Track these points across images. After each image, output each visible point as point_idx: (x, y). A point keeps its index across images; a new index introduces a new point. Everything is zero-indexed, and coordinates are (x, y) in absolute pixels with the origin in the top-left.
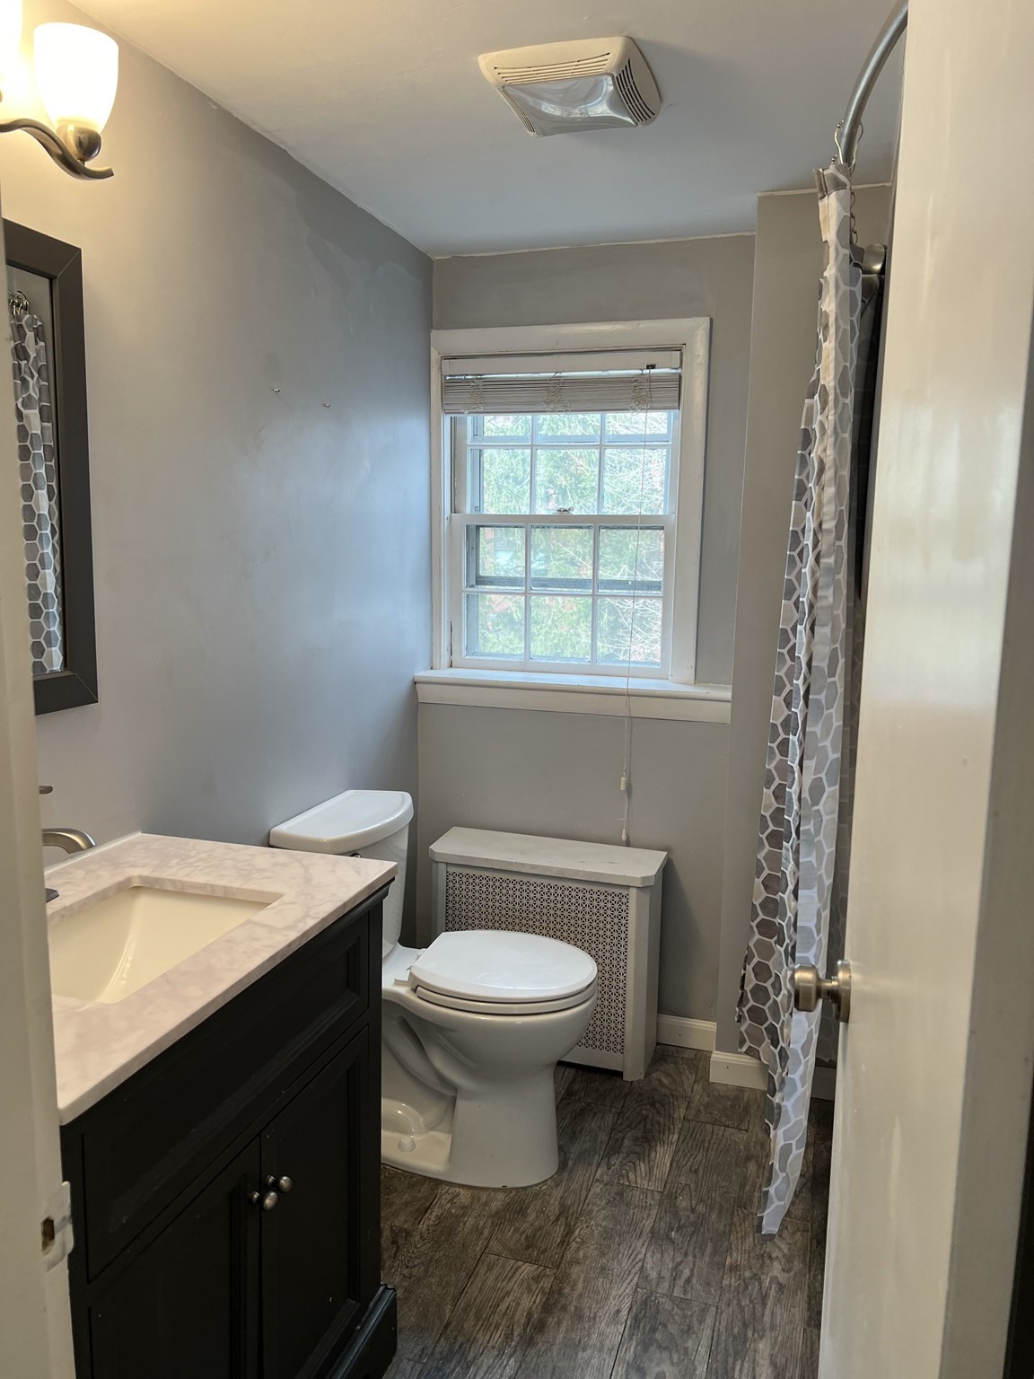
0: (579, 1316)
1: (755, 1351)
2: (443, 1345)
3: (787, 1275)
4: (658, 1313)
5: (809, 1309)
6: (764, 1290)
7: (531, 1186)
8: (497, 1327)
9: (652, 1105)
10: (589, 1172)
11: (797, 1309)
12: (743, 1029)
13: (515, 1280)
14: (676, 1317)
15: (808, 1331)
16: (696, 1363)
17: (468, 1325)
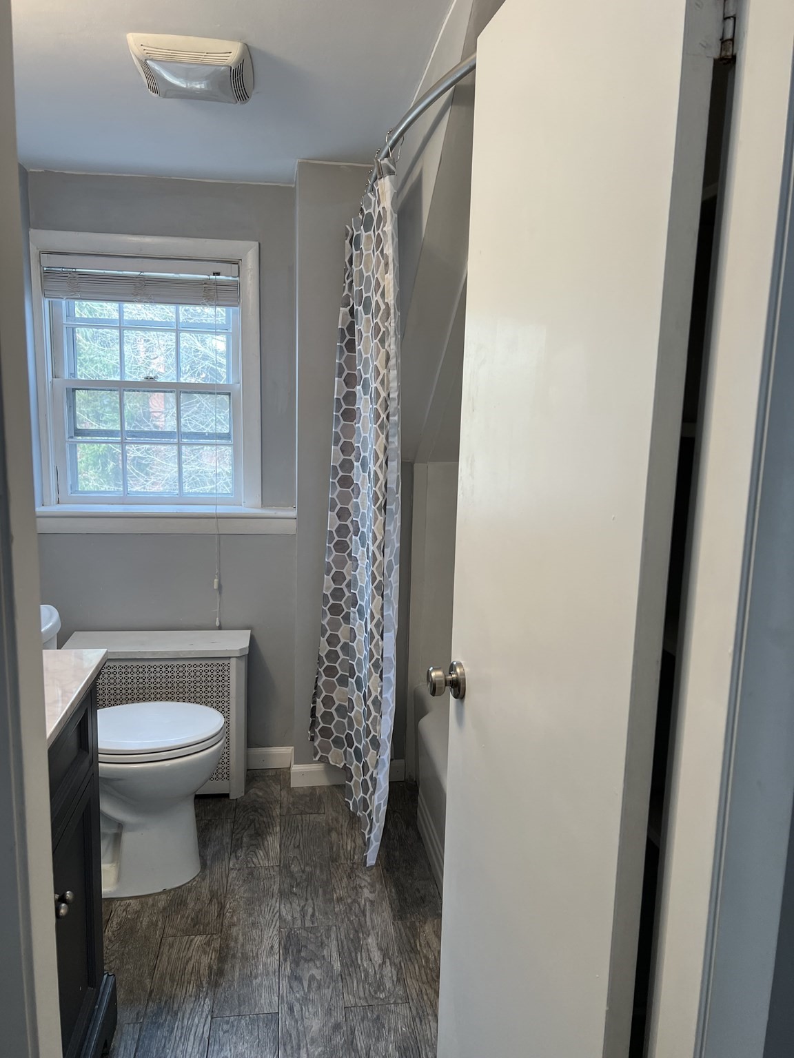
0: (245, 958)
1: (367, 944)
2: (152, 1007)
3: (373, 895)
4: (299, 940)
5: (392, 911)
6: (362, 907)
7: (184, 885)
8: (189, 983)
9: (256, 811)
10: (224, 863)
11: (385, 913)
12: (316, 744)
13: (192, 949)
14: (312, 940)
15: (395, 923)
16: (332, 963)
17: (167, 987)
